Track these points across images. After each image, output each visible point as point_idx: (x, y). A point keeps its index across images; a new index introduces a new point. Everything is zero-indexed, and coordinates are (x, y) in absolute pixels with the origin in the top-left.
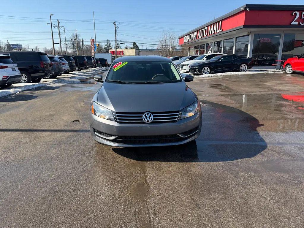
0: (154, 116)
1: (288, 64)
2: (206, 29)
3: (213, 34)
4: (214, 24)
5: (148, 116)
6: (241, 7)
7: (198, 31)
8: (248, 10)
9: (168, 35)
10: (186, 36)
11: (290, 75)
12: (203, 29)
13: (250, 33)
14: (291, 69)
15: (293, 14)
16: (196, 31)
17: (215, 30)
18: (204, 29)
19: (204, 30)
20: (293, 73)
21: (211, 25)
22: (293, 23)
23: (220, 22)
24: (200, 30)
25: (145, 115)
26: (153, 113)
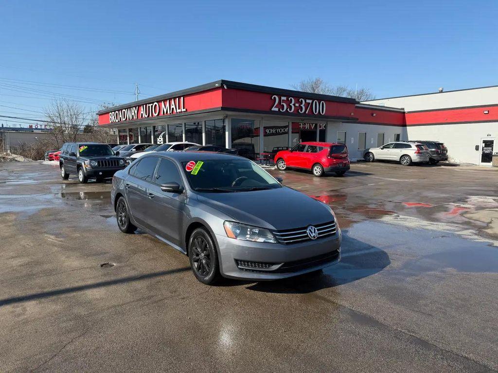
0: (318, 230)
1: (280, 159)
2: (156, 105)
3: (170, 113)
4: (170, 100)
5: (313, 231)
6: (216, 82)
7: (139, 106)
8: (225, 87)
9: (65, 106)
10: (115, 111)
11: (284, 172)
12: (150, 105)
13: (226, 117)
14: (284, 165)
15: (273, 98)
16: (136, 107)
17: (173, 109)
18: (152, 104)
19: (152, 106)
20: (287, 169)
21: (165, 101)
22: (274, 109)
23: (182, 98)
24: (143, 105)
25: (310, 230)
26: (316, 226)
